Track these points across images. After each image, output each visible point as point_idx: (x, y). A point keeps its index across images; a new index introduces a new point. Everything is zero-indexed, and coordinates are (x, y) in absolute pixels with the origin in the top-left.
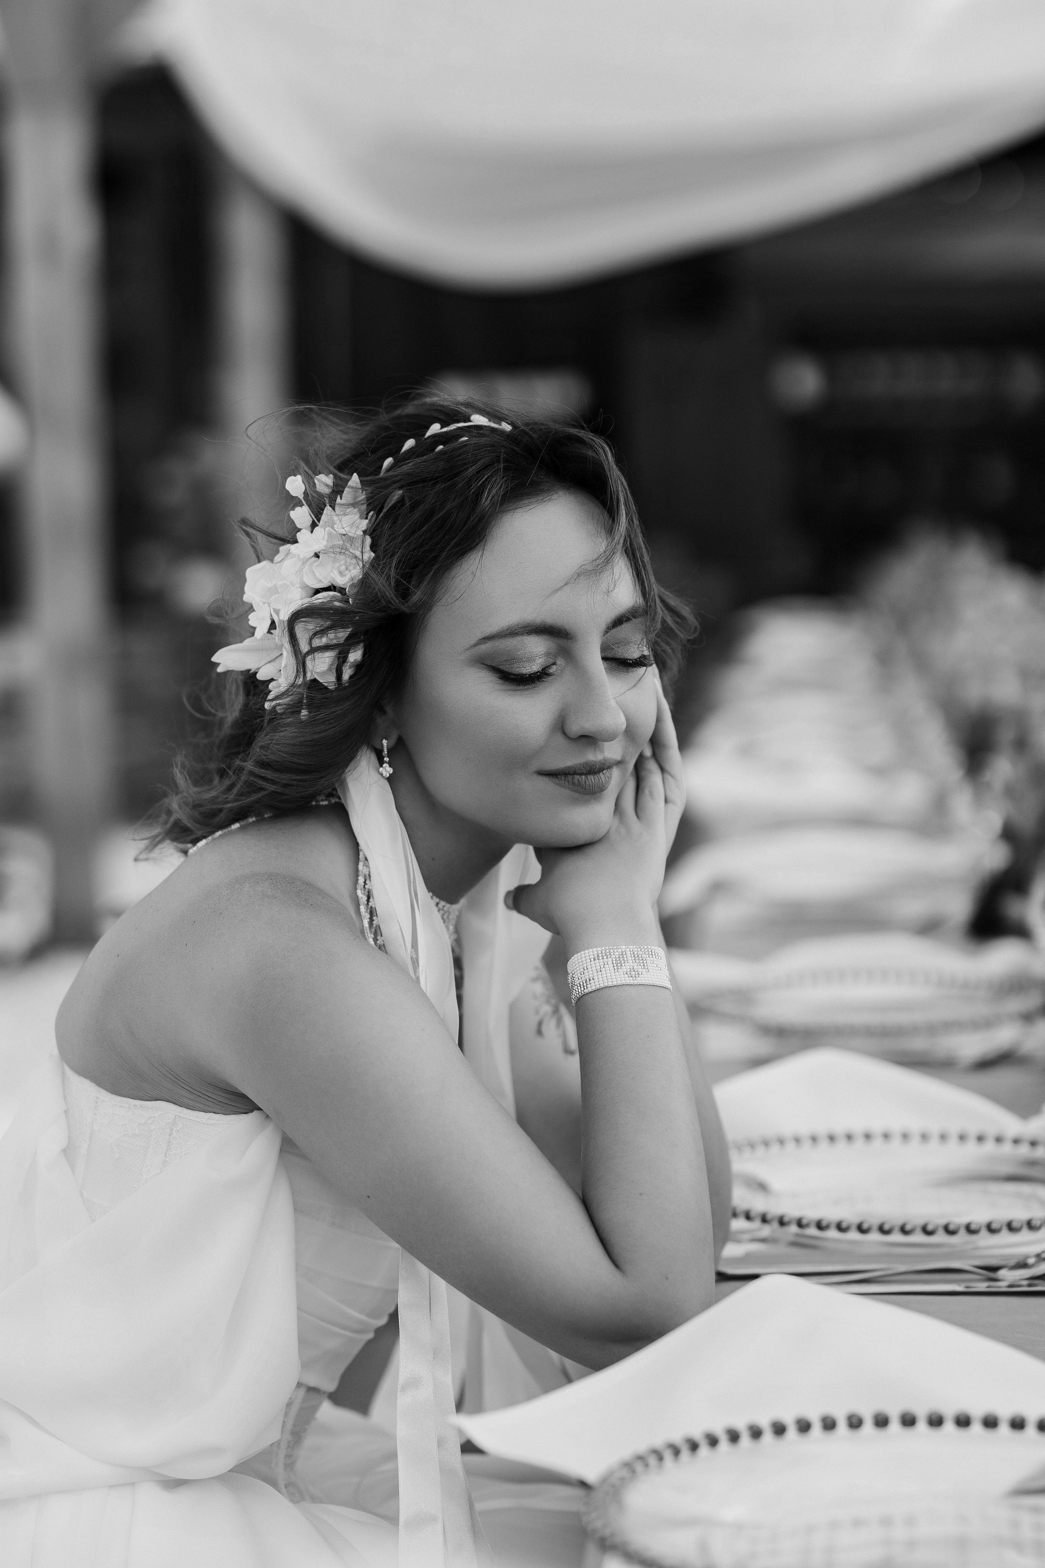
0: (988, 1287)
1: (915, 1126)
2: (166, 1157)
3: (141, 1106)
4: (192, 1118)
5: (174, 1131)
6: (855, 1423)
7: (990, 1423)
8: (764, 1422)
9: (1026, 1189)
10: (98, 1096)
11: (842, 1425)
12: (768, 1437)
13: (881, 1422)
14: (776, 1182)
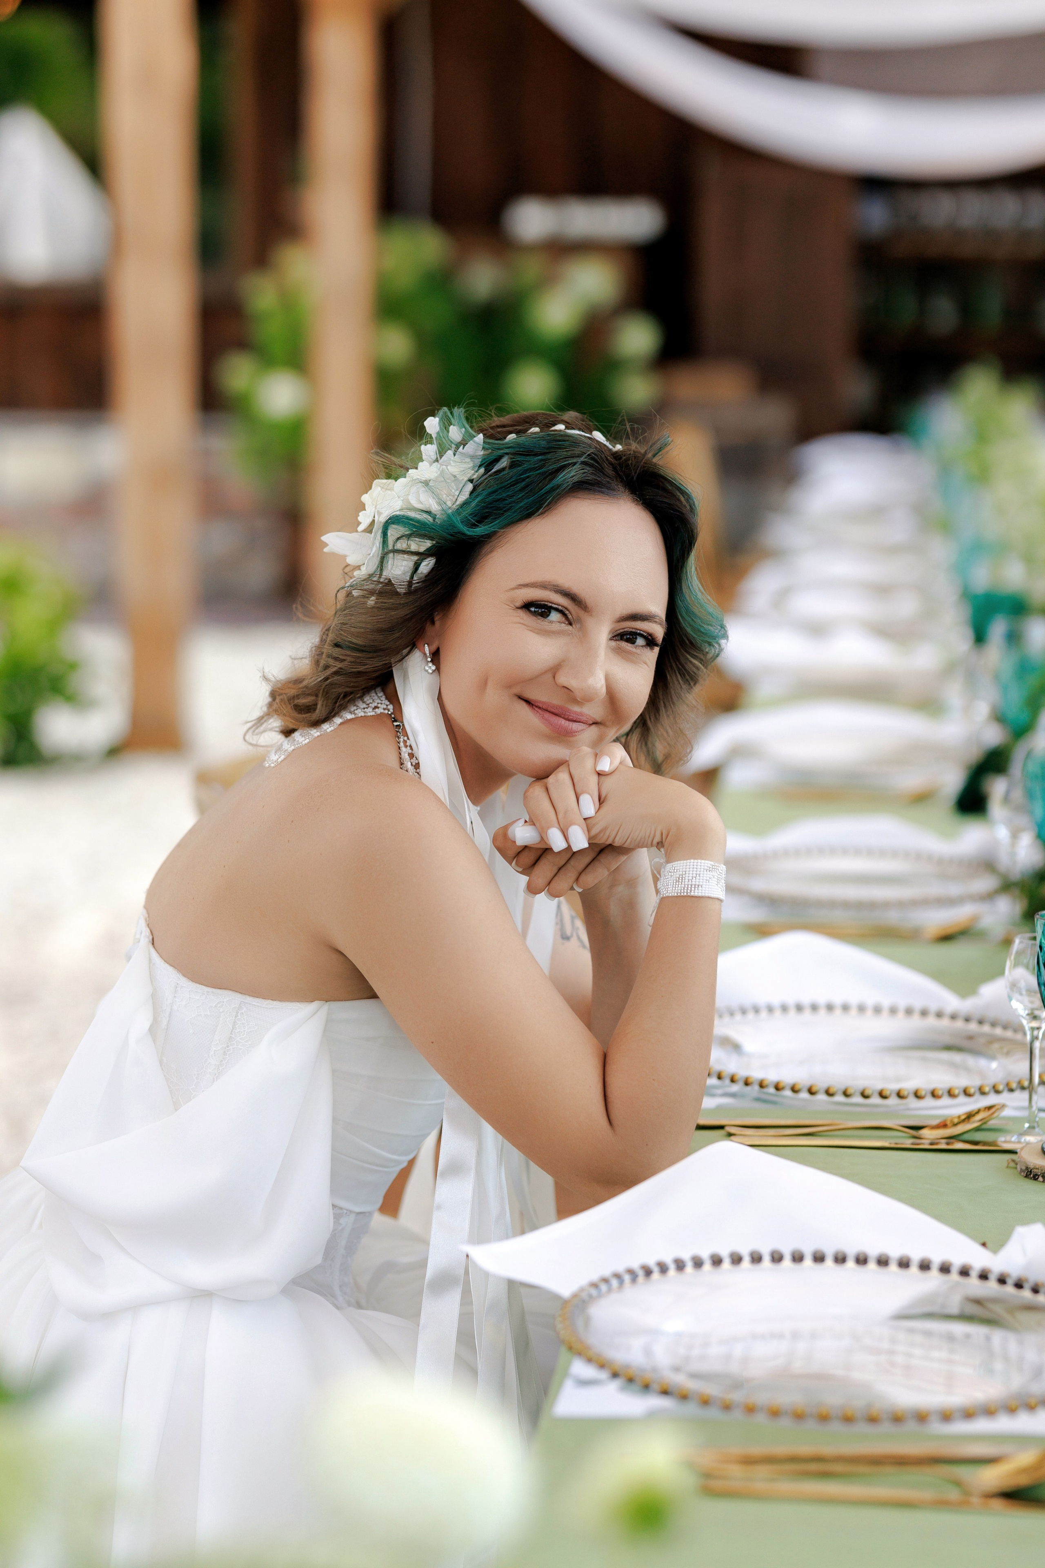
0: (913, 1144)
1: (870, 1000)
2: (232, 1034)
3: (213, 992)
4: (254, 1003)
5: (239, 1014)
6: (777, 1258)
7: (883, 1262)
8: (705, 1255)
9: (957, 1057)
10: (178, 982)
11: (767, 1259)
12: (707, 1267)
13: (798, 1258)
14: (749, 1046)
